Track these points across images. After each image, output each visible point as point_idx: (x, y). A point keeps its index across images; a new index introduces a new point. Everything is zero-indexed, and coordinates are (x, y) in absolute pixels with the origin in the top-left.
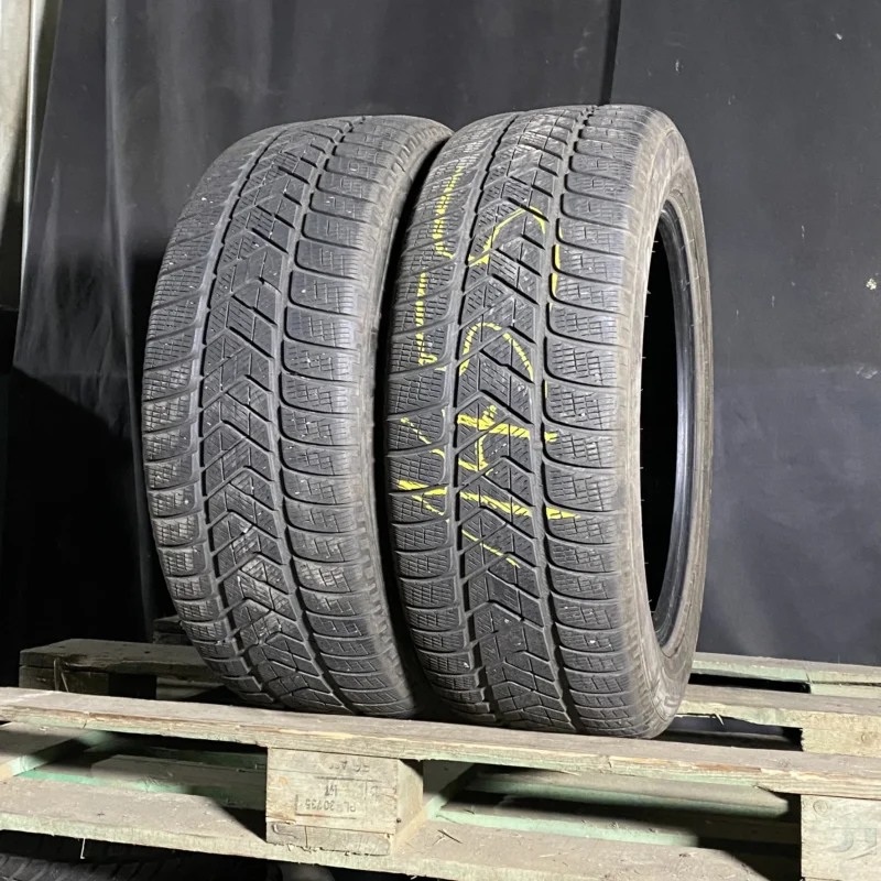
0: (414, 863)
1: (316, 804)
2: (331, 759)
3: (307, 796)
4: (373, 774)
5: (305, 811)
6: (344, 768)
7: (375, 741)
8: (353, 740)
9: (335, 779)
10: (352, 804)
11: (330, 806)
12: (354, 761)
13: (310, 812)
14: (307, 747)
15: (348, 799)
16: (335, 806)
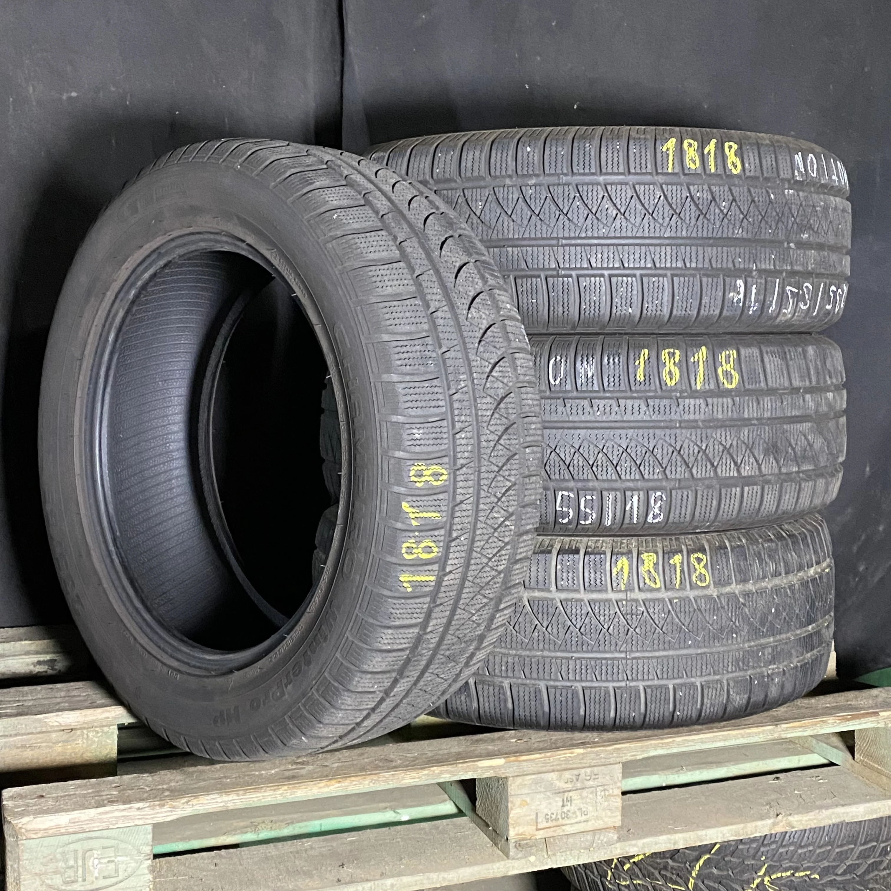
0: (634, 845)
1: (554, 817)
2: (567, 775)
3: (546, 811)
4: (601, 781)
5: (545, 825)
6: (577, 780)
7: (602, 751)
8: (583, 754)
9: (570, 791)
10: (584, 809)
11: (566, 816)
12: (586, 772)
13: (548, 825)
14: (544, 769)
15: (582, 806)
16: (570, 814)
